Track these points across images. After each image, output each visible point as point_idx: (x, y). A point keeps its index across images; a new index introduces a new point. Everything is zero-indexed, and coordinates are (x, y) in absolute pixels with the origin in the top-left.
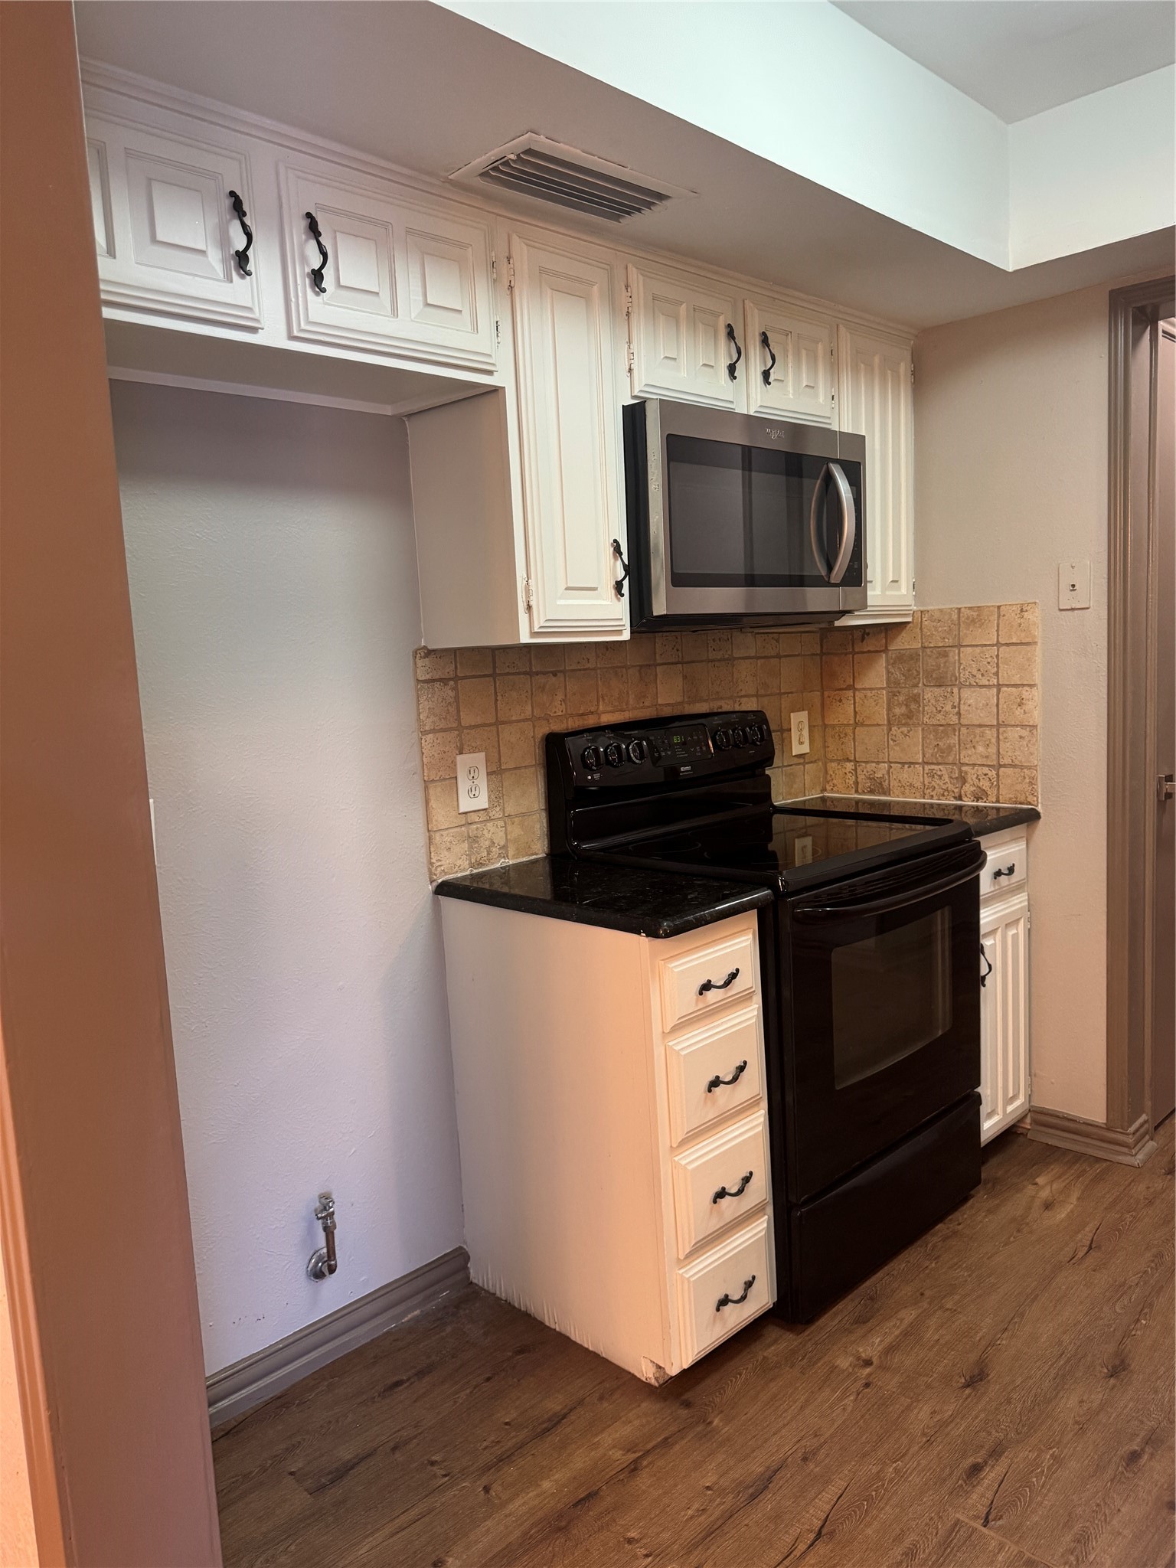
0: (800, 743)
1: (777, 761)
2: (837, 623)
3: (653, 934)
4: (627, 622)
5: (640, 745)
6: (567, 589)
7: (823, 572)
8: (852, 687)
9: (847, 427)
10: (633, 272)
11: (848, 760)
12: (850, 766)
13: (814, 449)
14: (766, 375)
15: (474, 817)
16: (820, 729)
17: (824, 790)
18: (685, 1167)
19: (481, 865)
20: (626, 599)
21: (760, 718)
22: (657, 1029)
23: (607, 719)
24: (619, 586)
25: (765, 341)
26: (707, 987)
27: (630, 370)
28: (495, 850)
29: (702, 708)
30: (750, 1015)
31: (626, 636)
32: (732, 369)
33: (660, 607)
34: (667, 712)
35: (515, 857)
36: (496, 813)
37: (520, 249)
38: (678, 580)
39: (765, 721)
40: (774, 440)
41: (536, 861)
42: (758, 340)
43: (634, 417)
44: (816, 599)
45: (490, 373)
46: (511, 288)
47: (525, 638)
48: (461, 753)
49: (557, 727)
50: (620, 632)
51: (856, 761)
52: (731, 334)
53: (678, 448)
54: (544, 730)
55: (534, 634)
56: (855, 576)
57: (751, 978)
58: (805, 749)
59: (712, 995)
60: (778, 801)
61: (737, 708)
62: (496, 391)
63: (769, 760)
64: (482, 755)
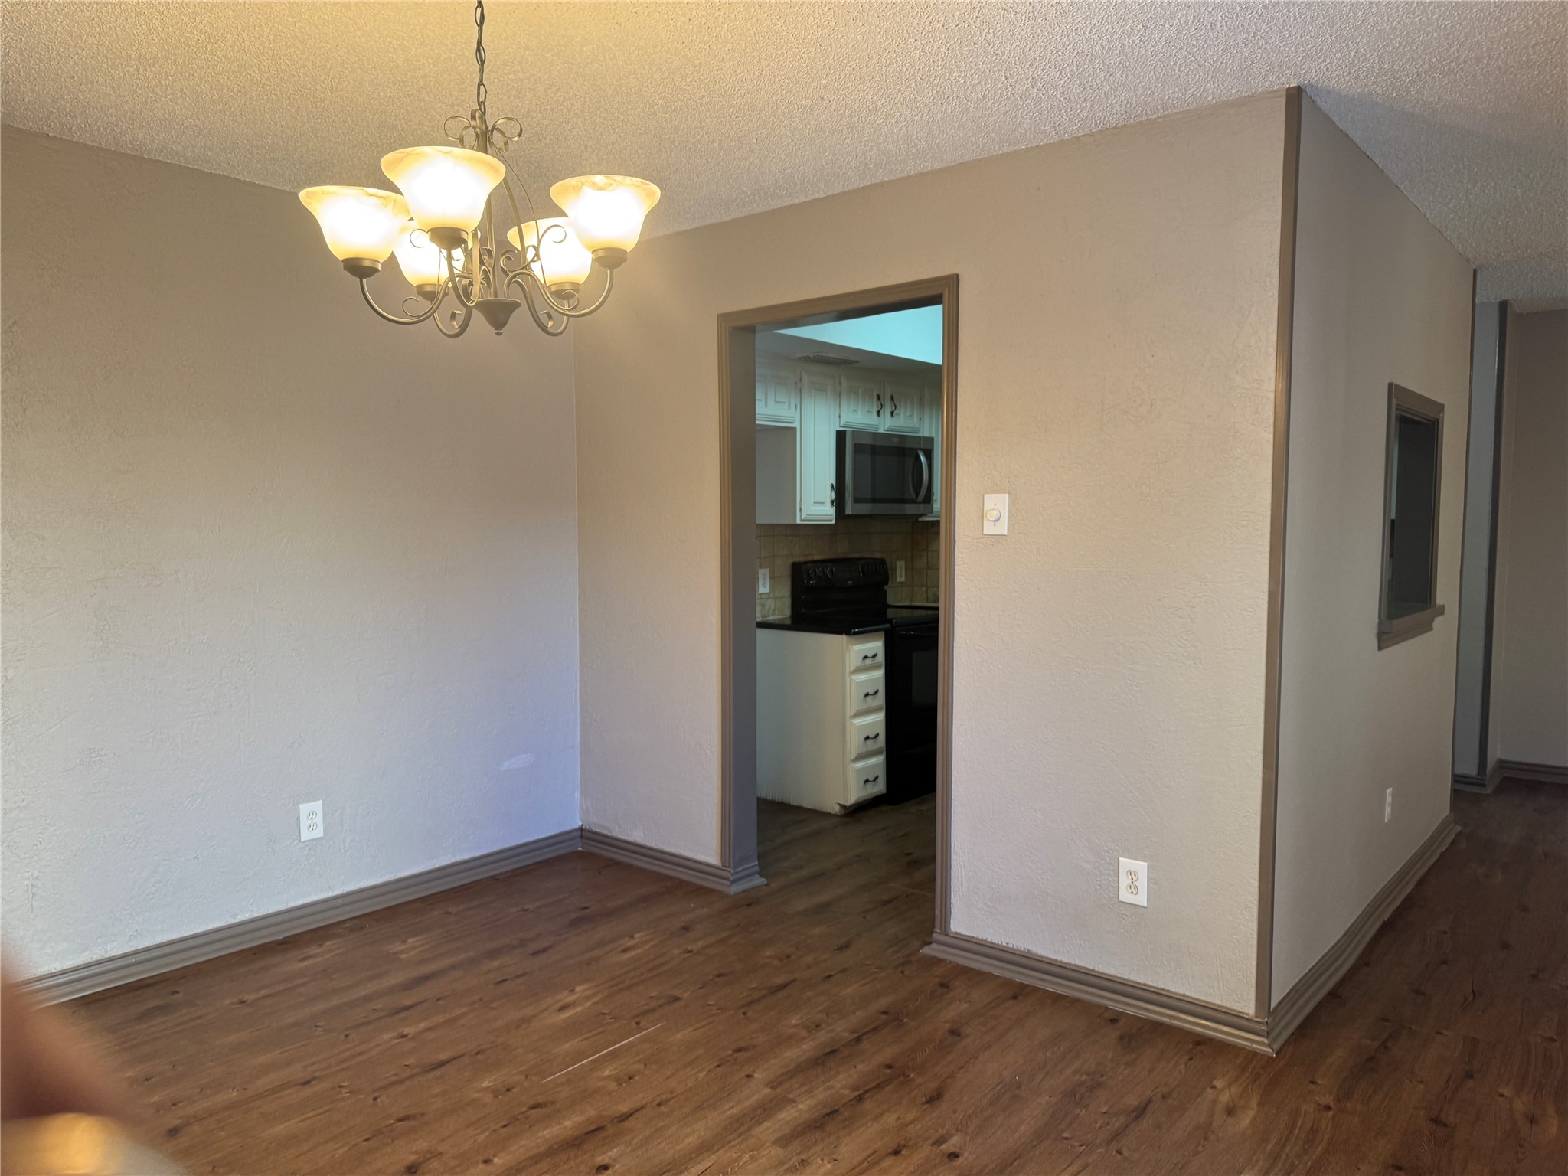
0: (900, 577)
1: (889, 585)
2: (920, 519)
3: (848, 634)
4: (834, 516)
5: (832, 570)
6: (815, 503)
7: (914, 497)
8: (927, 550)
9: (926, 434)
10: (842, 379)
11: (923, 586)
12: (924, 589)
13: (909, 445)
14: (892, 413)
15: (763, 596)
16: (910, 570)
17: (911, 601)
18: (855, 724)
19: (765, 617)
20: (834, 508)
21: (882, 562)
22: (848, 671)
23: (816, 558)
24: (832, 502)
25: (892, 399)
26: (866, 657)
27: (840, 416)
28: (771, 611)
29: (856, 555)
30: (880, 673)
31: (833, 522)
32: (878, 413)
33: (849, 511)
34: (841, 556)
35: (778, 615)
36: (772, 595)
37: (805, 378)
38: (856, 500)
39: (885, 563)
40: (895, 442)
41: (786, 618)
42: (889, 398)
43: (841, 436)
44: (910, 509)
45: (792, 423)
46: (801, 391)
47: (798, 522)
48: (760, 568)
49: (797, 560)
50: (831, 521)
51: (927, 586)
52: (879, 398)
53: (858, 448)
54: (791, 561)
55: (802, 520)
56: (928, 499)
57: (881, 658)
58: (903, 579)
59: (868, 661)
60: (890, 601)
61: (872, 557)
62: (794, 429)
63: (886, 582)
64: (768, 569)
